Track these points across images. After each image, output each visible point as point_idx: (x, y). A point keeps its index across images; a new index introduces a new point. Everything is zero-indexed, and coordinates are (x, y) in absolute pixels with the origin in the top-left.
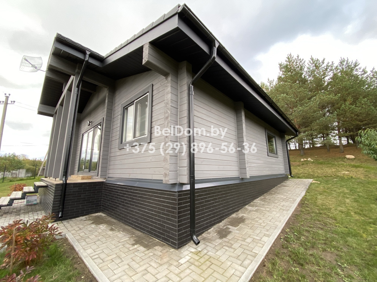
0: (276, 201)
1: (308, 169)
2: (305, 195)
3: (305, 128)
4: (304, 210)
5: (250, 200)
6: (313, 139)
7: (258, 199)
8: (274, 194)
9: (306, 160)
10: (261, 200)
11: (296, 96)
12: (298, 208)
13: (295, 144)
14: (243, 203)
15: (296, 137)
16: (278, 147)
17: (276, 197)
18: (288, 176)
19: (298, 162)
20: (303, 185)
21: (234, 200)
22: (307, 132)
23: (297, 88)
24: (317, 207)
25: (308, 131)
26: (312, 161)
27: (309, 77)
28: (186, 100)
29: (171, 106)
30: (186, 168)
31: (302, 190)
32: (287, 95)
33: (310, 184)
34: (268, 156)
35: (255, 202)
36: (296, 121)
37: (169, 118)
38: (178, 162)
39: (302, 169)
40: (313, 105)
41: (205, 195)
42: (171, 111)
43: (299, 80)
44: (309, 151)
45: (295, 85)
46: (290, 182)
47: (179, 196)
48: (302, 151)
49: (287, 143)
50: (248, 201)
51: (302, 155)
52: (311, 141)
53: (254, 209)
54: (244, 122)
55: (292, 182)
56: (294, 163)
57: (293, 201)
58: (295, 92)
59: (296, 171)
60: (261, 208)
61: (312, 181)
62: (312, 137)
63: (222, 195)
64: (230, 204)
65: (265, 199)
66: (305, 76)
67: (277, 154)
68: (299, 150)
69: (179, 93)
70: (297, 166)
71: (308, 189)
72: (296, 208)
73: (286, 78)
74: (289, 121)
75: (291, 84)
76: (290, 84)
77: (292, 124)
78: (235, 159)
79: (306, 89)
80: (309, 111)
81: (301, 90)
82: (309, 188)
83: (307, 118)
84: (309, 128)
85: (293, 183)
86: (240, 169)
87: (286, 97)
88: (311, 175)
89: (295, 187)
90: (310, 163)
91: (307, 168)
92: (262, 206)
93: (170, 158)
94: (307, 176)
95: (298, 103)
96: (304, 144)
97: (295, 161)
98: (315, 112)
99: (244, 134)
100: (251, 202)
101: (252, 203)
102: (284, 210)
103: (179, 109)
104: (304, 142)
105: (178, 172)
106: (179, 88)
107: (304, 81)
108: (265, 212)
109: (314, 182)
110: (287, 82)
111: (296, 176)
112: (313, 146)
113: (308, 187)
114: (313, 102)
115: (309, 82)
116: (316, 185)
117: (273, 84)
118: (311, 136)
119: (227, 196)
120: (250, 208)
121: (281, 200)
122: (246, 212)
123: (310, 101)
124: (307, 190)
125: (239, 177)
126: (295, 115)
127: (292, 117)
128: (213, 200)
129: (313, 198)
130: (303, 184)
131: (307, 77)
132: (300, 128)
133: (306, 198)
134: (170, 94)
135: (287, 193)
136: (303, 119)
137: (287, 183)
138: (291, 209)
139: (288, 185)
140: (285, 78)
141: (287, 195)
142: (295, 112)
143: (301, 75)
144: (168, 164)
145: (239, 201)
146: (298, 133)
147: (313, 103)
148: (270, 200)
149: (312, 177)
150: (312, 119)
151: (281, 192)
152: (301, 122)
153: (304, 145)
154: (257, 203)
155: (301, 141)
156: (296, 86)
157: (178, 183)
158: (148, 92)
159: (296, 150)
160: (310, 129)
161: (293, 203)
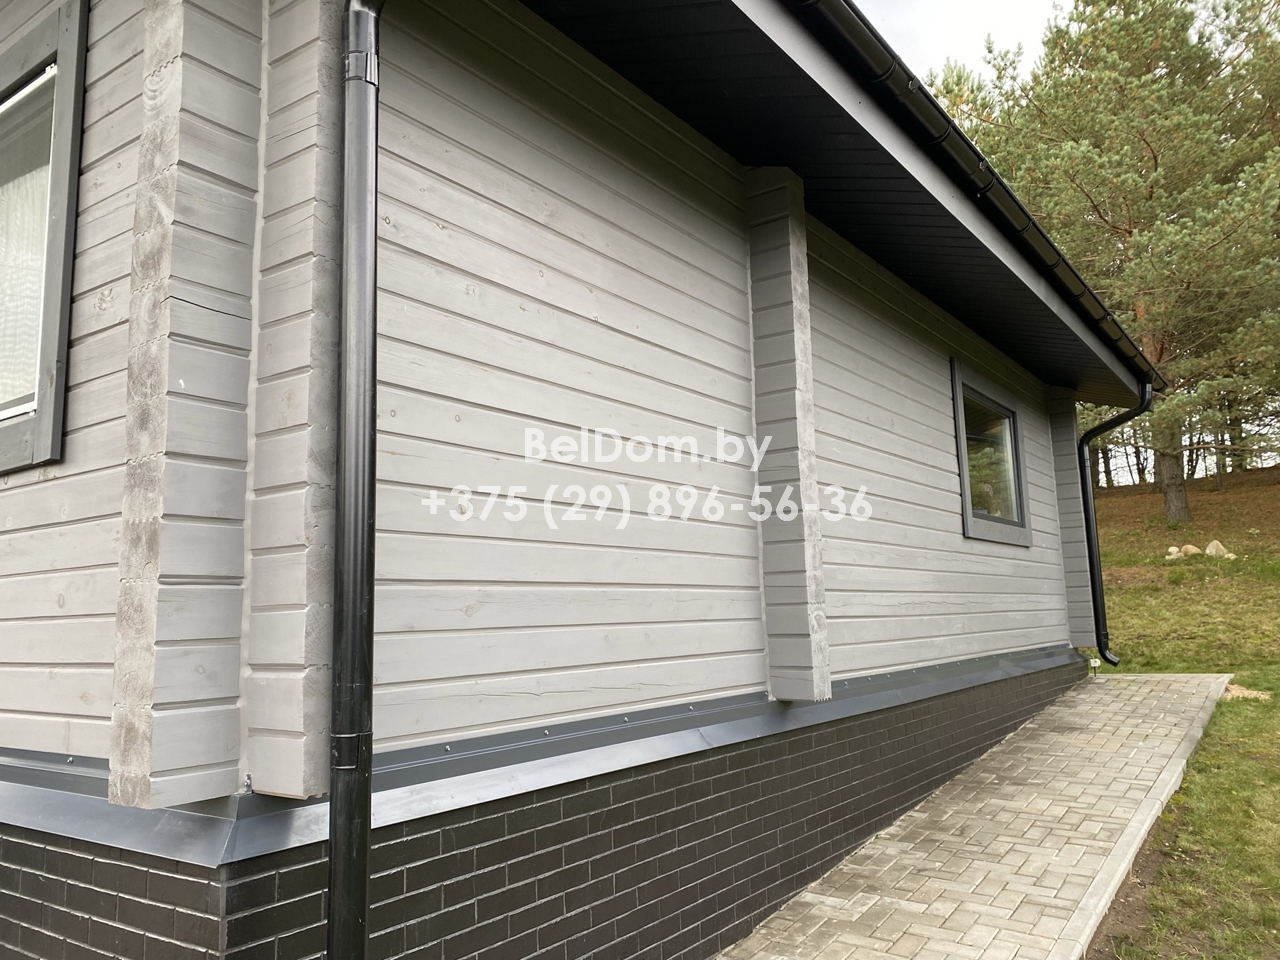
0: (1002, 845)
1: (1206, 610)
2: (1182, 790)
3: (1198, 355)
4: (1170, 901)
5: (837, 846)
6: (1236, 423)
7: (891, 830)
8: (993, 789)
9: (1194, 556)
10: (903, 839)
11: (1147, 154)
12: (1135, 884)
13: (1137, 454)
14: (787, 870)
15: (1145, 416)
16: (1029, 475)
17: (1003, 809)
18: (1087, 661)
19: (1151, 563)
20: (1172, 719)
21: (721, 862)
22: (1202, 385)
23: (1157, 106)
24: (1252, 871)
25: (1213, 378)
26: (1232, 556)
27: (1228, 43)
28: (315, 120)
29: (181, 163)
30: (302, 675)
31: (1164, 756)
32: (1096, 146)
33: (1211, 707)
34: (965, 536)
35: (868, 857)
36: (1148, 311)
37: (166, 267)
38: (245, 626)
39: (1170, 607)
40: (1246, 218)
41: (487, 856)
42: (182, 209)
43: (1168, 59)
44: (1215, 497)
45: (1143, 86)
46: (1096, 697)
47: (238, 899)
48: (1172, 495)
49: (1086, 449)
50: (824, 851)
51: (1172, 522)
52: (1227, 436)
53: (857, 906)
54: (800, 315)
55: (1108, 699)
56: (1125, 573)
57: (1109, 839)
58: (1142, 133)
59: (1135, 621)
60: (904, 904)
61: (1227, 690)
62: (1234, 415)
63: (621, 837)
64: (691, 895)
65: (934, 825)
66: (1207, 34)
67: (1022, 524)
68: (1156, 487)
69: (265, 63)
70: (1146, 589)
71: (1201, 747)
72: (1125, 889)
73: (1095, 38)
74: (1097, 314)
75: (1122, 80)
76: (1116, 81)
77: (1114, 334)
78: (737, 571)
79: (1206, 117)
80: (1221, 250)
81: (1176, 119)
82: (1206, 734)
83: (1209, 293)
84: (1217, 357)
85: (1115, 707)
86: (770, 635)
87: (1090, 160)
88: (1223, 645)
89: (1126, 730)
90: (1218, 569)
91: (1198, 602)
92: (909, 885)
93: (162, 598)
94: (1197, 653)
95: (1160, 198)
96: (1186, 453)
97: (1131, 562)
98: (1256, 261)
99: (804, 393)
100: (839, 858)
101: (846, 866)
102: (1043, 909)
103: (259, 198)
104: (1185, 441)
105: (239, 704)
106: (265, 26)
107: (1197, 65)
108: (926, 931)
109: (1238, 692)
110: (1101, 65)
111: (1136, 654)
112: (1239, 465)
113: (1199, 734)
114: (1245, 194)
115: (1227, 71)
116: (1250, 712)
117: (1013, 78)
118: (1230, 407)
119: (668, 842)
120: (830, 901)
121: (1035, 834)
122: (801, 939)
123: (1229, 192)
124: (1196, 752)
125: (762, 695)
126: (1139, 273)
127: (1120, 289)
128: (546, 888)
129: (1228, 810)
130: (1175, 713)
131: (1219, 39)
132: (1166, 357)
133: (1186, 810)
134: (180, 63)
135: (1075, 774)
136: (1183, 301)
137: (1080, 709)
138: (1093, 901)
139: (1085, 722)
140: (1089, 39)
141: (1076, 790)
142: (1138, 255)
143: (1185, 28)
144: (149, 649)
145: (757, 865)
146: (1149, 387)
147: (1247, 206)
148: (962, 831)
149: (1227, 660)
150: (1236, 301)
151: (1038, 774)
152: (1173, 321)
153: (1190, 460)
154: (881, 860)
155: (1173, 435)
156: (1153, 92)
157: (243, 791)
158: (52, 59)
159: (1140, 489)
160: (1221, 361)
161: (1106, 852)
